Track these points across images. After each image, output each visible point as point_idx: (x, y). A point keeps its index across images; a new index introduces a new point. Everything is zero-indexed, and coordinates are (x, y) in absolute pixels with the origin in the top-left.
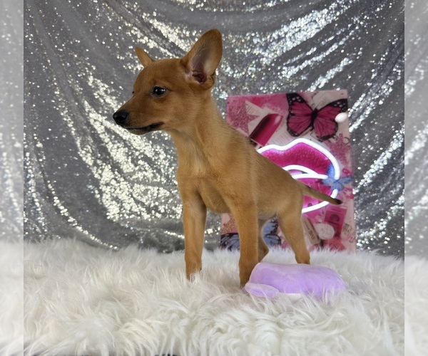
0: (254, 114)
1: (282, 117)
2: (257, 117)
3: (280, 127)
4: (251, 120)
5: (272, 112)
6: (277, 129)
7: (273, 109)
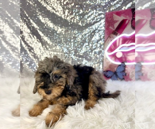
0: (117, 20)
1: (129, 20)
2: (118, 21)
3: (128, 25)
4: (115, 23)
5: (125, 18)
6: (127, 26)
7: (125, 17)
